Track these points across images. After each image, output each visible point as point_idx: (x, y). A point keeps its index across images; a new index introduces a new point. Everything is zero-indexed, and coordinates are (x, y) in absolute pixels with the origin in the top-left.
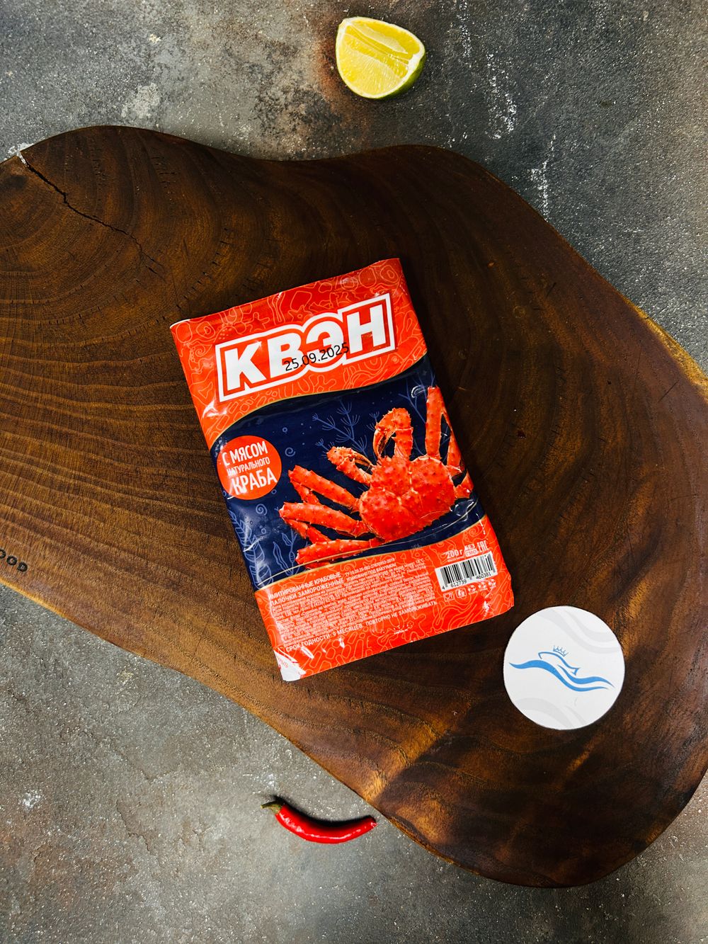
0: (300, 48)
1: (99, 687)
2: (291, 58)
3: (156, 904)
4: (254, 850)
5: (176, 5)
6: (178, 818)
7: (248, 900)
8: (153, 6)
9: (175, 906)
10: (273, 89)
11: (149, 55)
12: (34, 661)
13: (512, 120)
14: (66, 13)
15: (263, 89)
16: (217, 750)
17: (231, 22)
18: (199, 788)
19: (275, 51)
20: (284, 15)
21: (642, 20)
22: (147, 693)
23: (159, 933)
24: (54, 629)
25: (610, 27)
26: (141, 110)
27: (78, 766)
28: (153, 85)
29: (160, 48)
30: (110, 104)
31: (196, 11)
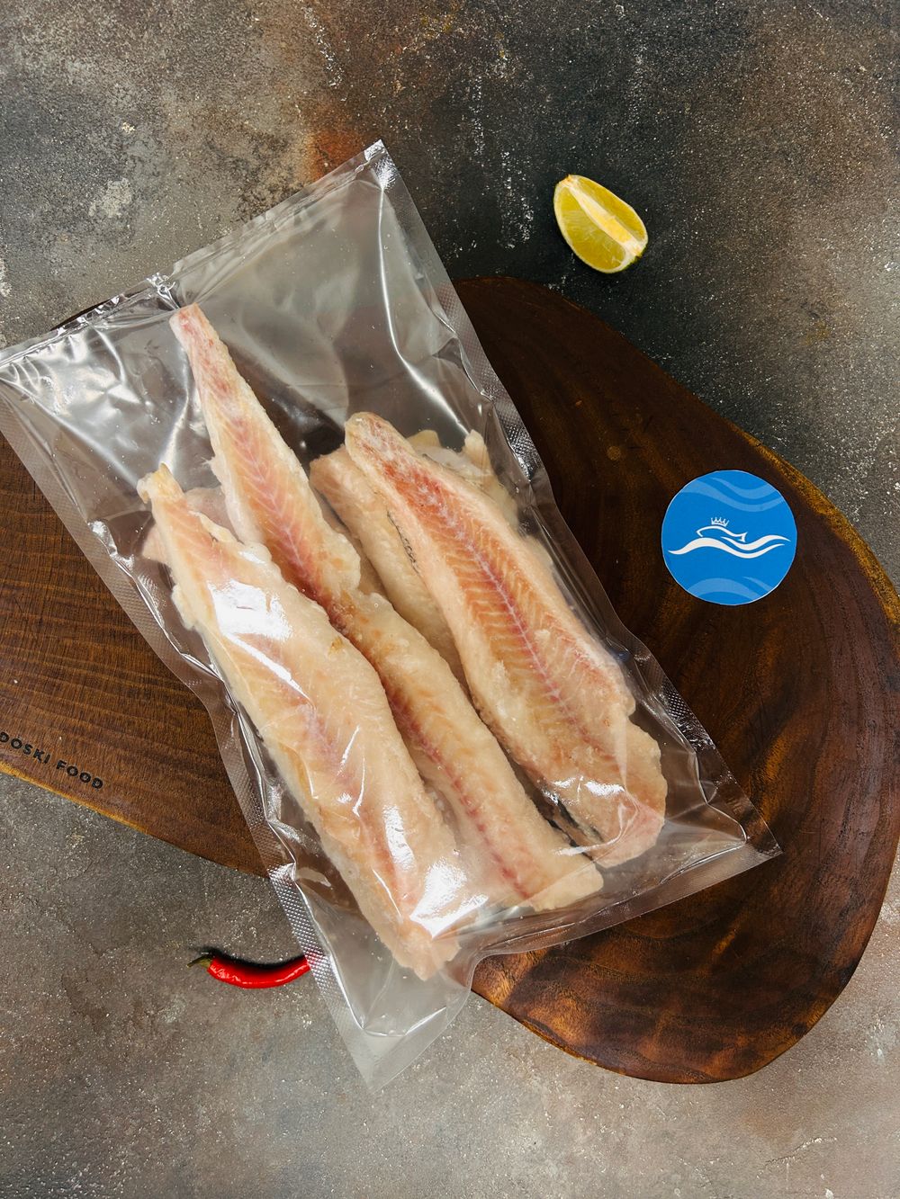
0: (290, 141)
1: (47, 850)
2: (280, 153)
3: (102, 1090)
5: (153, 90)
6: (128, 998)
7: (203, 1091)
8: (127, 90)
9: (123, 1093)
10: (259, 188)
11: (121, 146)
13: (528, 228)
14: (30, 97)
15: (248, 187)
16: (174, 924)
17: (214, 110)
18: (154, 965)
19: (262, 144)
20: (273, 104)
21: (683, 114)
22: (99, 858)
23: (104, 1121)
25: (646, 122)
26: (110, 208)
27: (21, 936)
28: (124, 180)
29: (134, 138)
30: (76, 202)
31: (174, 97)
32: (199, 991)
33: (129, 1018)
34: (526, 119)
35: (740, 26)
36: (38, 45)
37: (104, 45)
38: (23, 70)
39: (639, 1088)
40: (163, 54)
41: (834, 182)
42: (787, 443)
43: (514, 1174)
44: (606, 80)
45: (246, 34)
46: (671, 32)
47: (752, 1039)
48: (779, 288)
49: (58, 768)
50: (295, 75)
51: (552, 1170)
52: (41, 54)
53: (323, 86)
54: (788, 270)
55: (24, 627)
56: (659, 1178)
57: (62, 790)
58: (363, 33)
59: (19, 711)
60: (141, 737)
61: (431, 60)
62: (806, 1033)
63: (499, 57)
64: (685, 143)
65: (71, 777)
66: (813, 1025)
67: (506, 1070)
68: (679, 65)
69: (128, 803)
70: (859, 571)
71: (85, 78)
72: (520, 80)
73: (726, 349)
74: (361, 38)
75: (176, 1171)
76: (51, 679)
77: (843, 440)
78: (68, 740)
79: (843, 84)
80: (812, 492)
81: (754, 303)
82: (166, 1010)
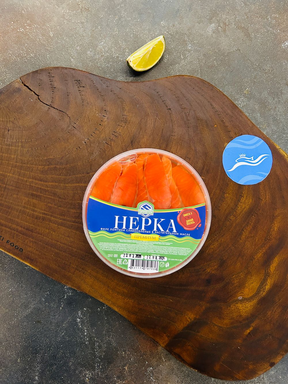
4: (198, 19)
6: (228, 33)
13: (79, 316)
16: (211, 60)
21: (20, 359)
22: (238, 84)
32: (203, 35)
33: (228, 26)
44: (50, 370)
53: (154, 368)
61: (114, 378)
63: (89, 379)
64: (20, 347)
67: (89, 4)
72: (81, 370)
82: (214, 29)
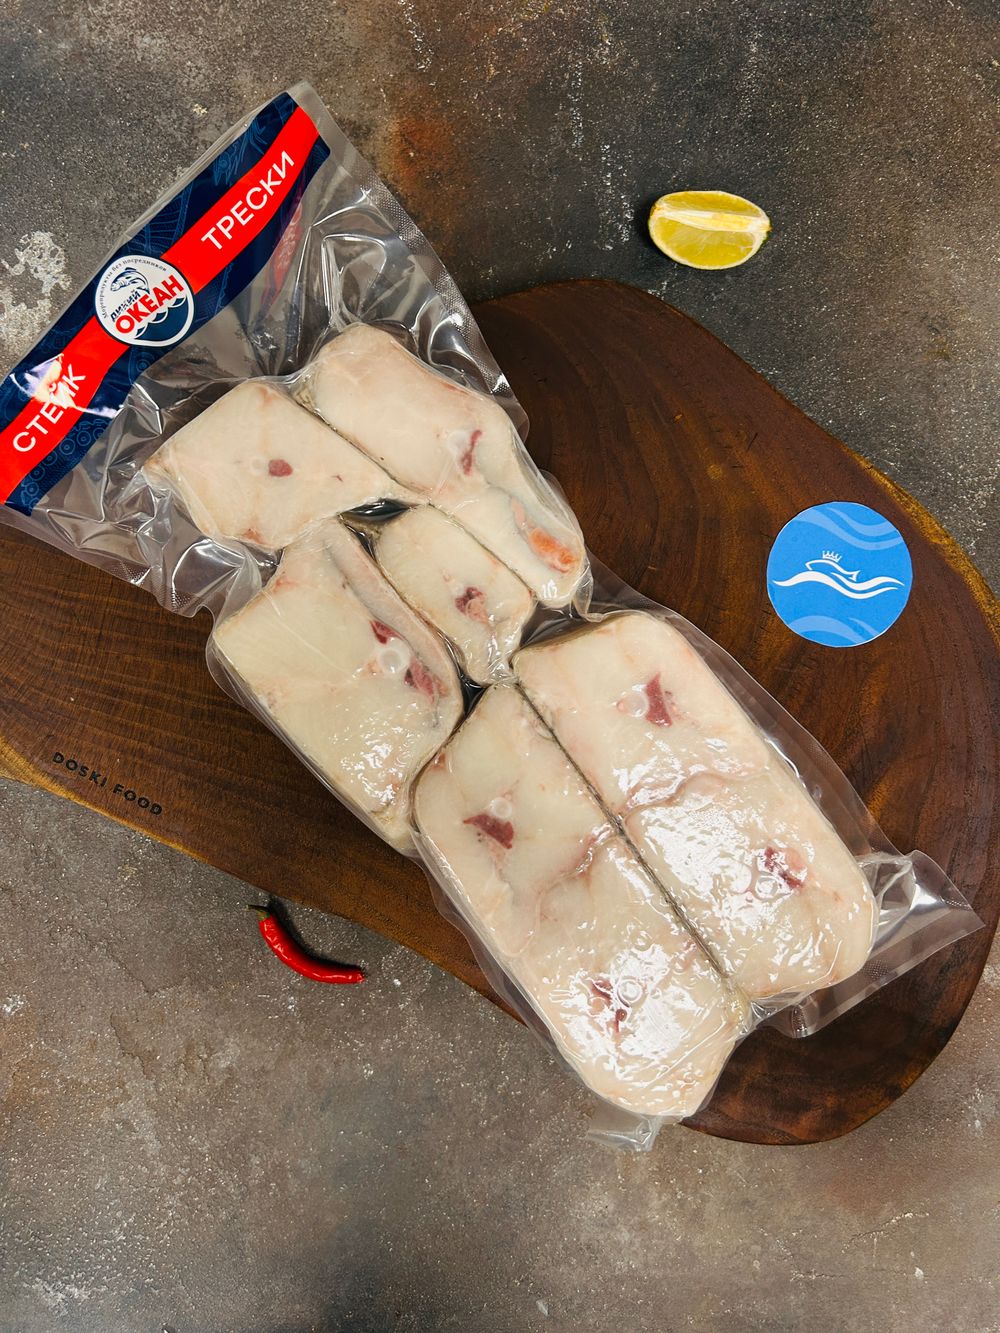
0: (374, 128)
1: (98, 882)
2: (363, 141)
3: (150, 1136)
4: (266, 1083)
5: (227, 69)
6: (180, 1040)
7: (256, 1140)
8: (200, 69)
9: (172, 1140)
11: (193, 130)
12: (24, 845)
13: (628, 228)
14: (95, 74)
16: (230, 964)
18: (207, 1007)
20: (356, 87)
21: (799, 108)
22: (152, 892)
23: (152, 1170)
24: (49, 811)
25: (758, 116)
27: (69, 971)
29: (205, 122)
30: (143, 188)
31: (250, 78)
32: (254, 1035)
33: (180, 1062)
34: (629, 109)
35: (864, 14)
36: (105, 18)
37: (176, 19)
38: (89, 44)
39: (719, 1152)
40: (239, 30)
41: (961, 185)
42: (900, 468)
43: (583, 1239)
44: (716, 69)
45: (330, 11)
46: (789, 18)
47: (843, 1100)
48: (898, 299)
49: (115, 792)
50: (382, 56)
51: (625, 1236)
52: (107, 28)
53: (411, 68)
54: (908, 280)
55: (82, 642)
56: (738, 1248)
57: (118, 815)
58: (455, 12)
59: (75, 731)
60: (203, 760)
61: (527, 43)
62: (899, 1095)
63: (602, 41)
64: (801, 139)
65: (129, 802)
66: (908, 1088)
67: (578, 1129)
68: (797, 55)
69: (188, 830)
70: (974, 606)
71: (154, 54)
72: (624, 67)
73: (837, 365)
74: (453, 17)
75: (226, 1223)
76: (109, 698)
77: (961, 467)
78: (126, 763)
79: (974, 79)
80: (926, 520)
81: (870, 315)
82: (220, 1054)
